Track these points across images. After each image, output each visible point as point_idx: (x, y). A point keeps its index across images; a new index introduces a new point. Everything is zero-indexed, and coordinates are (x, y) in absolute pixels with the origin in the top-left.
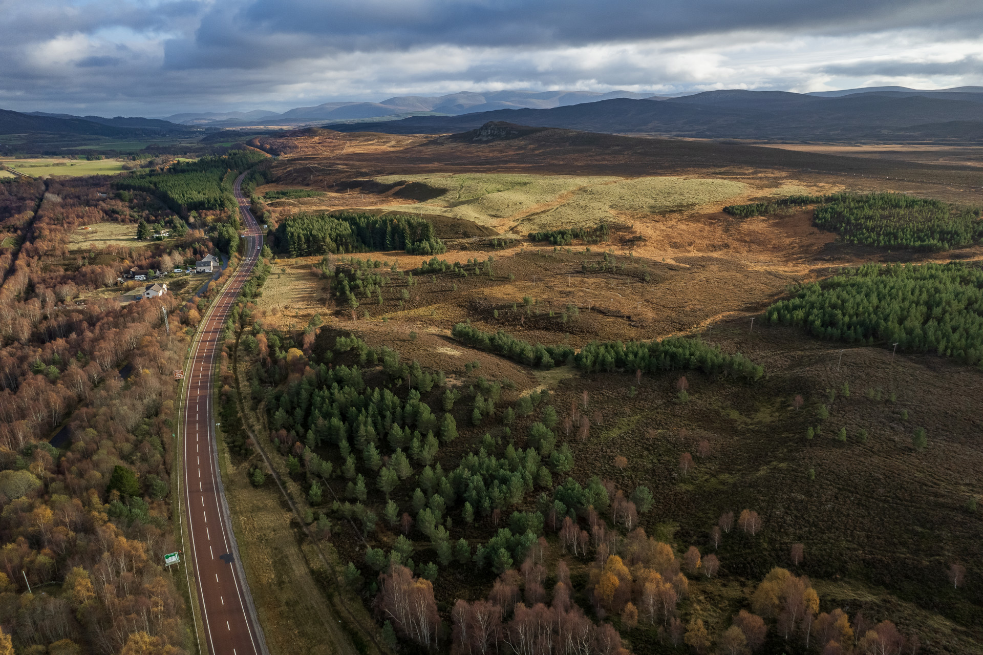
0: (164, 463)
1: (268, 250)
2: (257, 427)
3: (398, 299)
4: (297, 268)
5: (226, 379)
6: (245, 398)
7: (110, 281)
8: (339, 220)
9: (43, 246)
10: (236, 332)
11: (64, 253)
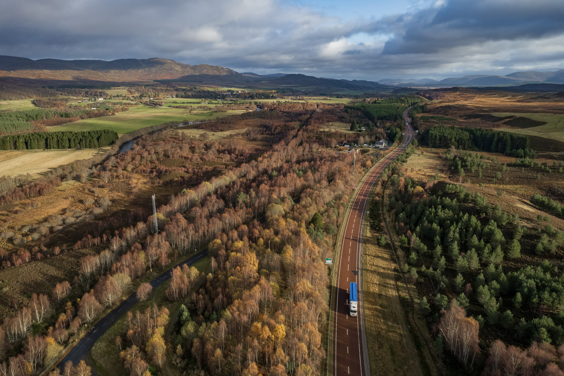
0: (337, 222)
1: (416, 141)
2: (388, 220)
3: (493, 177)
4: (431, 153)
5: (378, 194)
6: (385, 205)
7: (333, 146)
8: (463, 130)
9: (310, 127)
10: (388, 176)
11: (317, 132)
